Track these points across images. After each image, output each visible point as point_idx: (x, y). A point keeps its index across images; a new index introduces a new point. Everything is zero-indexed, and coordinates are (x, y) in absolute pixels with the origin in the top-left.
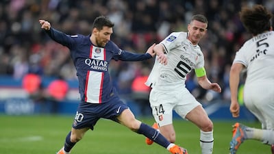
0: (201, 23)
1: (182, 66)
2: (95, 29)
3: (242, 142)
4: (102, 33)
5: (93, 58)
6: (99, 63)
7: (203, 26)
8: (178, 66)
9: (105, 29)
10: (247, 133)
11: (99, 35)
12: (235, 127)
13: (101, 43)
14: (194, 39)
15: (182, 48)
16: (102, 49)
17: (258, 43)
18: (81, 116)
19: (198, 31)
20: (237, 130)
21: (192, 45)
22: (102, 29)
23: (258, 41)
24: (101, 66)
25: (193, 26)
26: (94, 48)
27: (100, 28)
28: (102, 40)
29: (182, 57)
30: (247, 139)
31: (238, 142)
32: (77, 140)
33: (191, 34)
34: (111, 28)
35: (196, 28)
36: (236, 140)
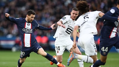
0: (76, 12)
1: (69, 30)
2: (27, 15)
3: (73, 60)
4: (30, 17)
5: (26, 28)
6: (29, 30)
7: (77, 13)
8: (67, 30)
9: (32, 15)
10: (75, 56)
11: (29, 18)
12: (71, 53)
13: (30, 21)
14: (73, 18)
15: (69, 22)
16: (30, 24)
17: (84, 17)
18: (23, 53)
19: (75, 15)
20: (71, 54)
21: (73, 21)
22: (30, 15)
23: (84, 16)
24: (30, 31)
25: (73, 13)
26: (27, 23)
27: (29, 15)
28: (30, 20)
29: (69, 26)
30: (75, 59)
31: (71, 60)
32: (23, 62)
33: (72, 16)
34: (34, 15)
35: (74, 14)
36: (70, 59)
